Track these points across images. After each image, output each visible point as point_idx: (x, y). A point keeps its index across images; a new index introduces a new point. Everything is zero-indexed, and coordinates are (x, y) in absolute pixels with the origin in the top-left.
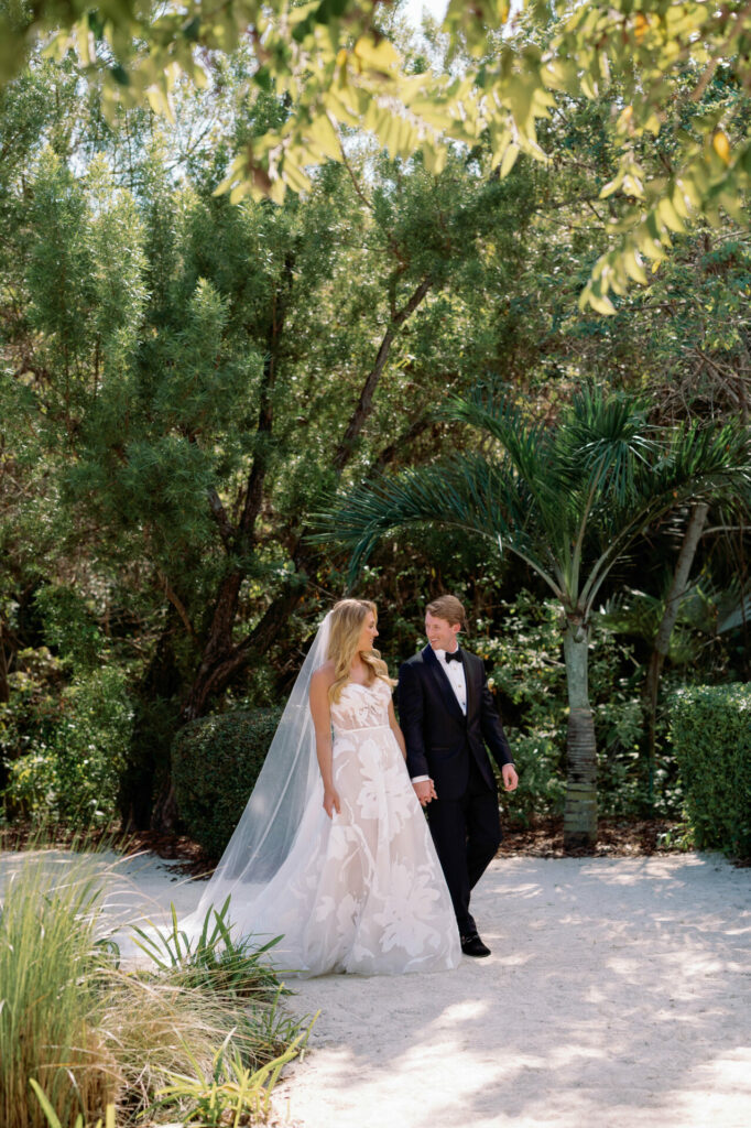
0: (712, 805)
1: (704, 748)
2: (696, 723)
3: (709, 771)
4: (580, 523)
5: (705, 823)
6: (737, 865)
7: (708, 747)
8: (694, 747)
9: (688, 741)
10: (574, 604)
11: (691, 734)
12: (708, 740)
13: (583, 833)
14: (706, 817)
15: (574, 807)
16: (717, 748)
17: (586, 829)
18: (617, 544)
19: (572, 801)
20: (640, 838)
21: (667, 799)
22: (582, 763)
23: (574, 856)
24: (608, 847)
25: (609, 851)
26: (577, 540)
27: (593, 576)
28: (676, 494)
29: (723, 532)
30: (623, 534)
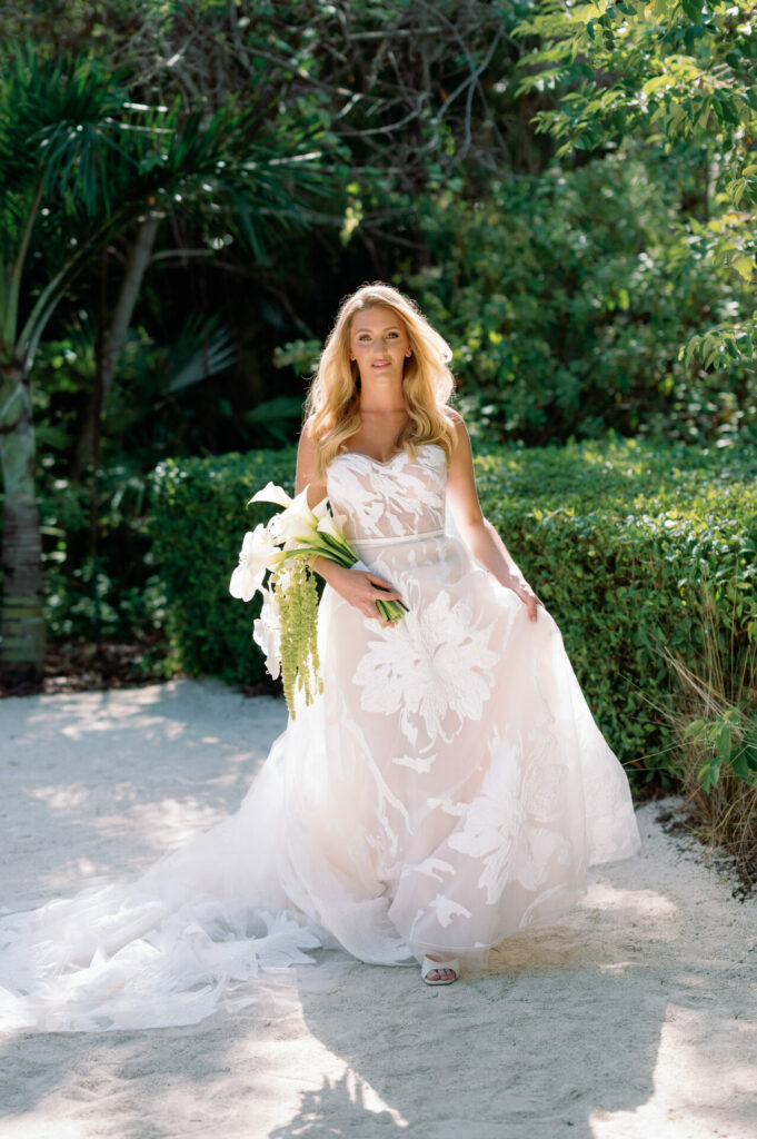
0: (212, 616)
1: (201, 541)
2: (189, 508)
3: (208, 572)
4: (20, 238)
5: (200, 641)
6: (247, 694)
7: (208, 540)
8: (185, 541)
9: (176, 532)
10: (10, 352)
11: (182, 522)
12: (206, 529)
13: (27, 663)
14: (202, 633)
15: (15, 628)
16: (222, 540)
17: (32, 657)
18: (70, 269)
19: (11, 620)
20: (98, 665)
21: (122, 613)
22: (25, 569)
23: (19, 695)
24: (62, 680)
25: (63, 686)
26: (14, 262)
27: (35, 313)
28: (152, 201)
29: (177, 259)
30: (78, 255)
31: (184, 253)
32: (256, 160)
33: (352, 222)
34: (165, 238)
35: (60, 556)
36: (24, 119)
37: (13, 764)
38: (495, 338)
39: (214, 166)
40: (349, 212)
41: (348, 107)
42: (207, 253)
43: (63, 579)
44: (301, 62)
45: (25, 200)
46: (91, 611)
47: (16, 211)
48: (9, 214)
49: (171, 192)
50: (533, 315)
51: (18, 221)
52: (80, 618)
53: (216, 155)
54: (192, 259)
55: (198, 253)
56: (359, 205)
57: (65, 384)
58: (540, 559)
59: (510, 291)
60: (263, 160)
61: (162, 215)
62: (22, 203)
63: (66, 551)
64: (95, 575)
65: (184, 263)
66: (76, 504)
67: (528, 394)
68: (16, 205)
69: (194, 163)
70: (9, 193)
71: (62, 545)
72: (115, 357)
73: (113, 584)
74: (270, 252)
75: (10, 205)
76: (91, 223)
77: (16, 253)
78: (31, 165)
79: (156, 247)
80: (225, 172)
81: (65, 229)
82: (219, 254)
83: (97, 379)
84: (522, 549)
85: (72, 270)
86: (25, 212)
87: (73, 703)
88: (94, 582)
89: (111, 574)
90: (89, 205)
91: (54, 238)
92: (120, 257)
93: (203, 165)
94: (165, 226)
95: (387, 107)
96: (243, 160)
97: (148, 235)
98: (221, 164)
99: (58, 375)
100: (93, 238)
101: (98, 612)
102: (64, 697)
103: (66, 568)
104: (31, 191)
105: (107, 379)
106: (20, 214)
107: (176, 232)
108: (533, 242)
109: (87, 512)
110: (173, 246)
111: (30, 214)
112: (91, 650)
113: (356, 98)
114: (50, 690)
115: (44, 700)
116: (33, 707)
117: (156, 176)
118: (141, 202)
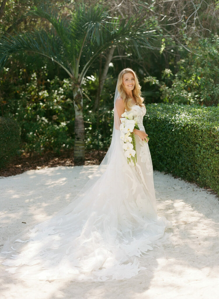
4: (79, 52)
15: (78, 148)
17: (81, 156)
18: (92, 59)
19: (76, 147)
20: (98, 157)
21: (104, 144)
22: (80, 134)
23: (78, 165)
24: (89, 161)
25: (89, 163)
26: (78, 58)
27: (83, 71)
28: (113, 42)
29: (119, 58)
30: (93, 56)
31: (120, 56)
32: (140, 32)
33: (163, 49)
34: (116, 53)
35: (90, 128)
36: (80, 21)
37: (75, 186)
38: (199, 78)
39: (129, 33)
40: (162, 46)
41: (163, 18)
42: (126, 56)
43: (90, 135)
44: (151, 8)
45: (81, 42)
46: (97, 143)
47: (78, 44)
48: (77, 46)
49: (117, 40)
50: (209, 72)
51: (79, 47)
52: (94, 145)
53: (129, 31)
54: (123, 58)
55: (124, 56)
56: (164, 44)
57: (92, 88)
58: (216, 139)
59: (203, 66)
60: (142, 32)
61: (115, 46)
62: (80, 43)
63: (92, 127)
64: (98, 134)
65: (121, 59)
66: (94, 117)
67: (207, 93)
68: (78, 43)
69: (123, 32)
70: (77, 40)
71: (91, 126)
72: (104, 81)
73: (102, 136)
74: (142, 56)
75: (77, 43)
76: (97, 48)
77: (79, 56)
78: (83, 33)
79: (114, 55)
80: (131, 35)
81: (90, 49)
82: (129, 57)
83: (99, 87)
84: (211, 136)
85: (92, 60)
86: (81, 45)
87: (91, 168)
88: (98, 136)
89: (102, 134)
90: (98, 43)
91: (88, 52)
92: (105, 57)
93: (126, 33)
94: (116, 50)
95: (173, 19)
96: (136, 31)
97: (112, 52)
98: (130, 33)
99: (90, 86)
100: (97, 52)
101: (99, 143)
102: (89, 166)
103: (91, 132)
104: (82, 40)
105: (102, 87)
106: (79, 45)
107: (119, 51)
108: (209, 53)
109: (96, 119)
110: (118, 55)
111: (82, 46)
112: (96, 153)
113: (165, 16)
114: (86, 164)
115: (85, 167)
116: (81, 169)
117: (114, 36)
118: (110, 43)
